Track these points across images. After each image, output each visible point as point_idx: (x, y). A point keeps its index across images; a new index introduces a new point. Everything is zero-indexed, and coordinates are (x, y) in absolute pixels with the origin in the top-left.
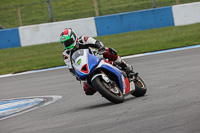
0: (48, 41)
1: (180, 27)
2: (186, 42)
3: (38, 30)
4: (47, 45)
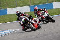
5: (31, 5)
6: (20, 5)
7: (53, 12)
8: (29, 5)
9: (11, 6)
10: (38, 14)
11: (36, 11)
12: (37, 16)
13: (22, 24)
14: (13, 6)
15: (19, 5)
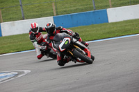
0: (21, 33)
1: (112, 23)
2: (117, 34)
3: (14, 25)
4: (20, 35)
5: (57, 14)
6: (32, 14)
7: (107, 31)
8: (51, 14)
9: (11, 16)
10: (39, 39)
11: (35, 32)
12: (36, 43)
13: (62, 50)
14: (14, 17)
15: (29, 14)
